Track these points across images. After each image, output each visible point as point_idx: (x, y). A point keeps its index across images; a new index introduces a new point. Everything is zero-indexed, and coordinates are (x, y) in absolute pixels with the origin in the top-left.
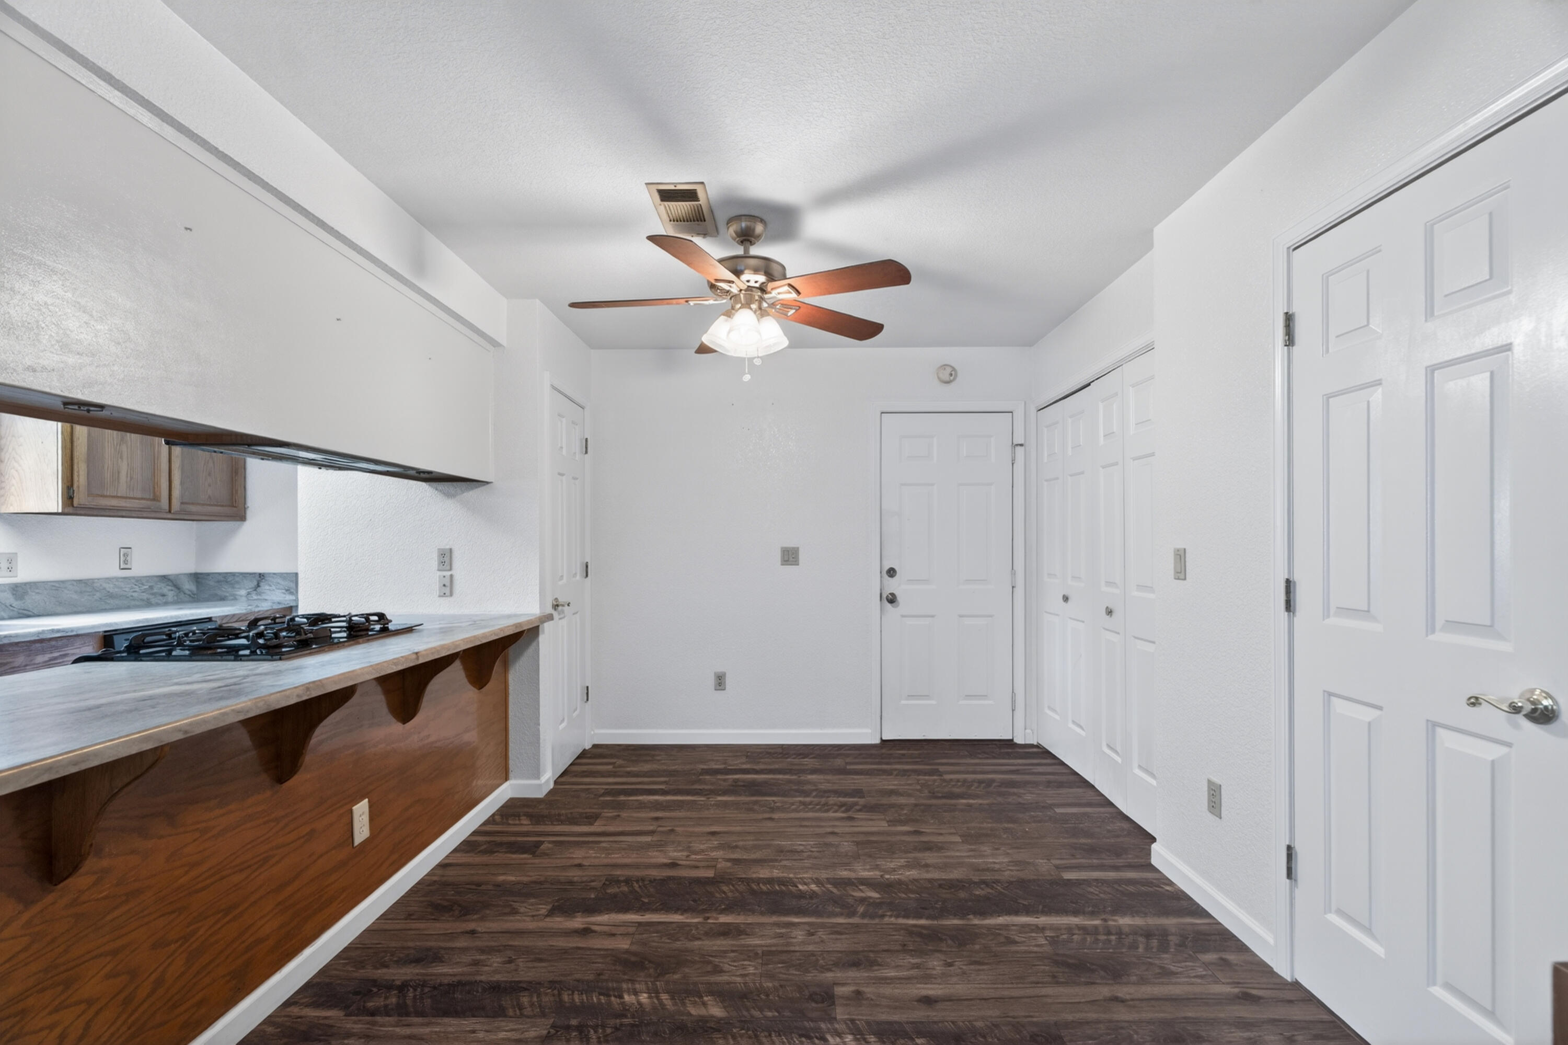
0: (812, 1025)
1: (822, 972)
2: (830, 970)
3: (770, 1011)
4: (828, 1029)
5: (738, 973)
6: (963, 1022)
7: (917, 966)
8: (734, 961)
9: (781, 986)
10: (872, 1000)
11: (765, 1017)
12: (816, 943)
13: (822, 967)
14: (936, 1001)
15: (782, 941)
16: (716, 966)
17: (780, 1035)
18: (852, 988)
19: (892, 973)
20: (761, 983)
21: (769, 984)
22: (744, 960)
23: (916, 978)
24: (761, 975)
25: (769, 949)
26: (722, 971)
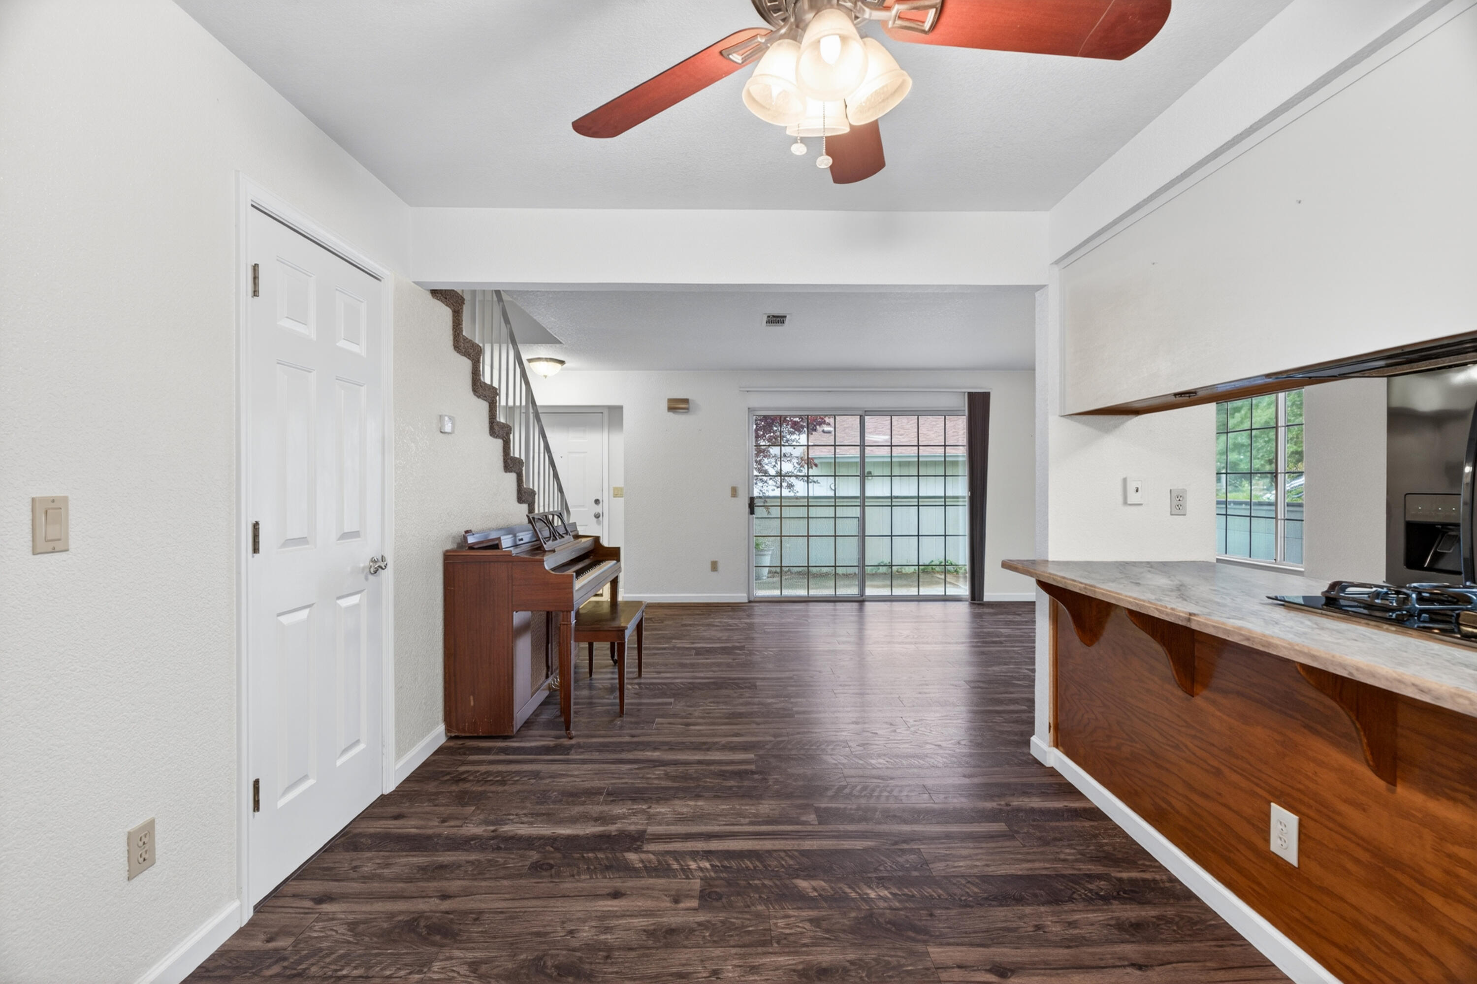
0: (722, 875)
1: (708, 922)
2: (700, 924)
3: (756, 884)
4: (709, 872)
5: (792, 919)
6: (597, 878)
7: (608, 930)
8: (802, 933)
9: (749, 907)
10: (666, 896)
11: (759, 879)
12: (712, 959)
13: (707, 928)
14: (608, 895)
15: (750, 960)
16: (818, 926)
17: (746, 867)
18: (682, 905)
19: (635, 921)
20: (768, 908)
21: (761, 908)
22: (790, 934)
23: (617, 916)
24: (769, 917)
25: (765, 949)
26: (811, 921)
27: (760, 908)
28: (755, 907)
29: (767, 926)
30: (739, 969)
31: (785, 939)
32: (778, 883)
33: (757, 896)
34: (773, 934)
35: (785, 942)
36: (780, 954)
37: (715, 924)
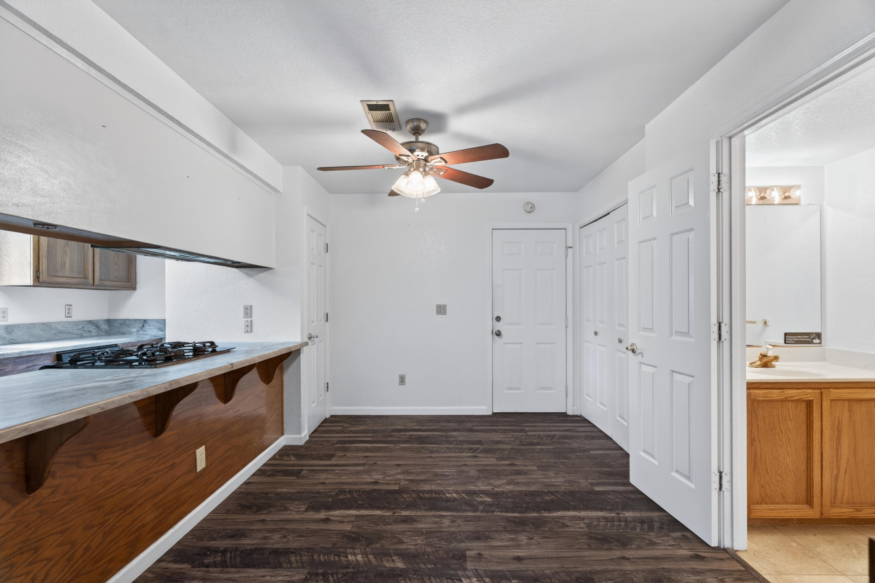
0: (454, 572)
1: (459, 543)
2: (464, 542)
3: (430, 565)
4: (463, 575)
5: (412, 544)
6: (539, 571)
7: (513, 540)
8: (410, 537)
9: (436, 551)
10: (487, 558)
11: (427, 568)
12: (455, 527)
13: (459, 540)
14: (523, 559)
15: (437, 526)
16: (400, 540)
17: (435, 578)
18: (476, 552)
19: (499, 544)
20: (425, 549)
22: (415, 536)
23: (512, 546)
24: (425, 545)
25: (430, 530)
26: (403, 542)
27: (430, 550)
28: (432, 551)
29: (427, 540)
30: (443, 523)
31: (419, 534)
32: (416, 566)
33: (431, 557)
34: (425, 537)
35: (419, 533)
36: (423, 528)
37: (455, 542)
